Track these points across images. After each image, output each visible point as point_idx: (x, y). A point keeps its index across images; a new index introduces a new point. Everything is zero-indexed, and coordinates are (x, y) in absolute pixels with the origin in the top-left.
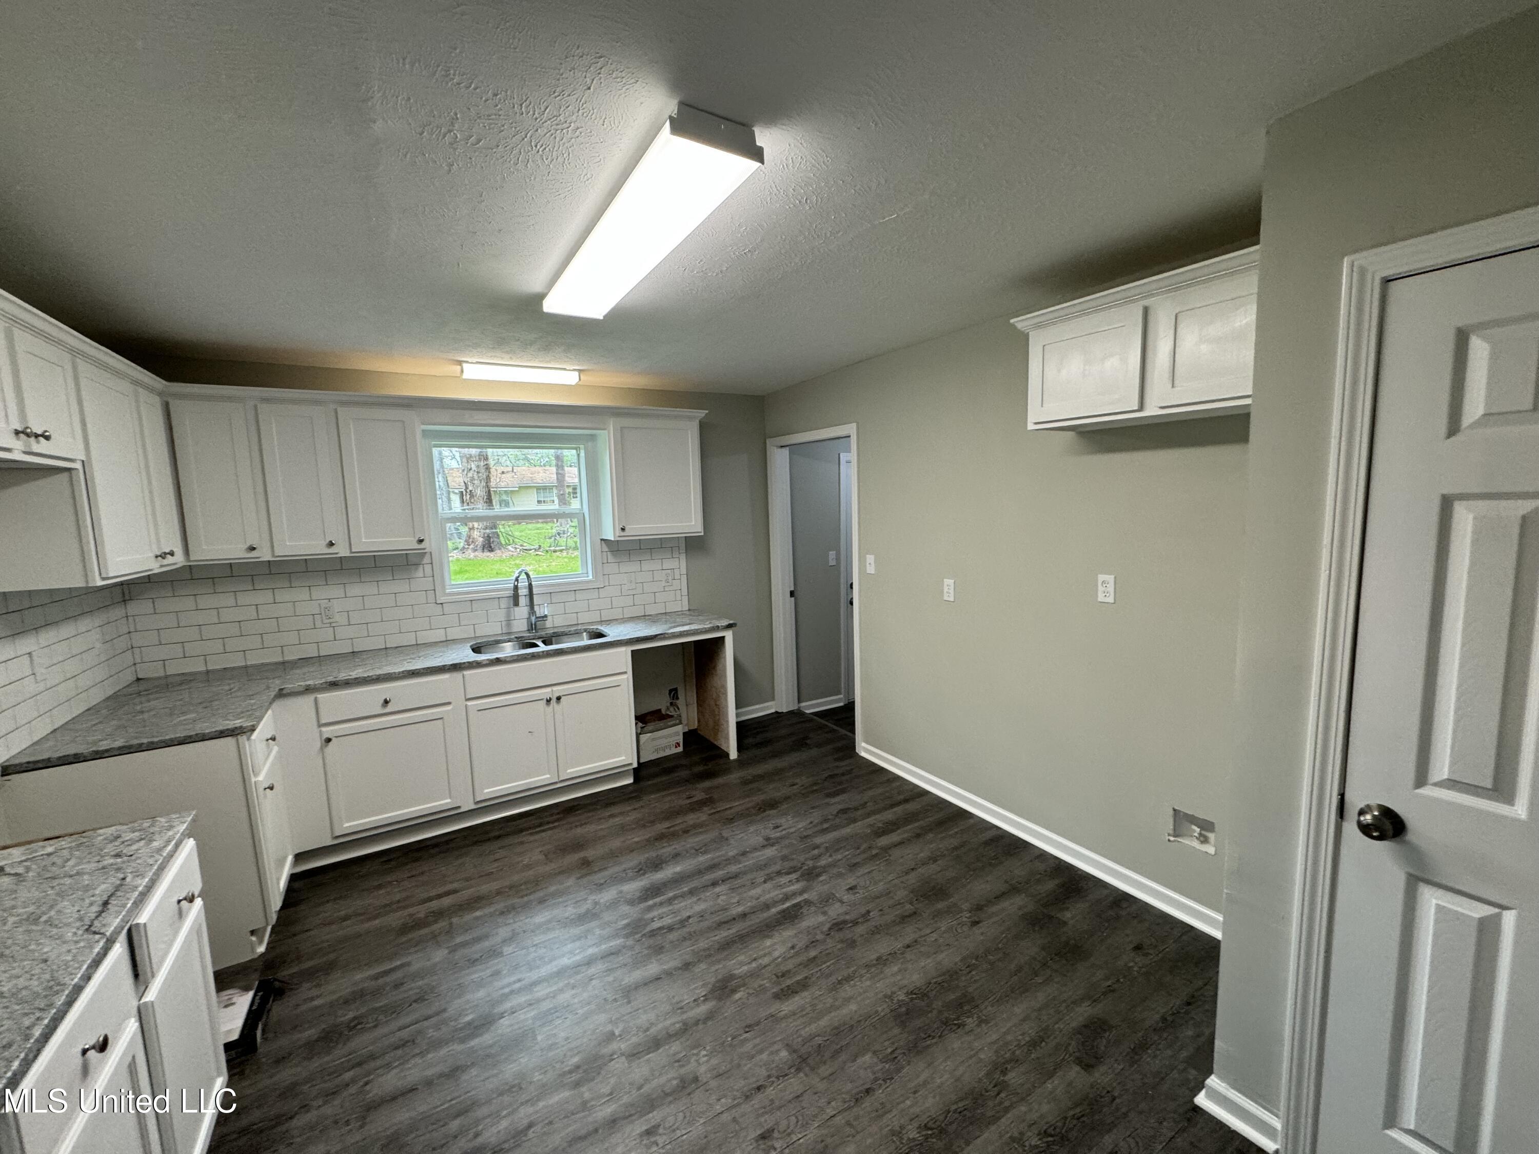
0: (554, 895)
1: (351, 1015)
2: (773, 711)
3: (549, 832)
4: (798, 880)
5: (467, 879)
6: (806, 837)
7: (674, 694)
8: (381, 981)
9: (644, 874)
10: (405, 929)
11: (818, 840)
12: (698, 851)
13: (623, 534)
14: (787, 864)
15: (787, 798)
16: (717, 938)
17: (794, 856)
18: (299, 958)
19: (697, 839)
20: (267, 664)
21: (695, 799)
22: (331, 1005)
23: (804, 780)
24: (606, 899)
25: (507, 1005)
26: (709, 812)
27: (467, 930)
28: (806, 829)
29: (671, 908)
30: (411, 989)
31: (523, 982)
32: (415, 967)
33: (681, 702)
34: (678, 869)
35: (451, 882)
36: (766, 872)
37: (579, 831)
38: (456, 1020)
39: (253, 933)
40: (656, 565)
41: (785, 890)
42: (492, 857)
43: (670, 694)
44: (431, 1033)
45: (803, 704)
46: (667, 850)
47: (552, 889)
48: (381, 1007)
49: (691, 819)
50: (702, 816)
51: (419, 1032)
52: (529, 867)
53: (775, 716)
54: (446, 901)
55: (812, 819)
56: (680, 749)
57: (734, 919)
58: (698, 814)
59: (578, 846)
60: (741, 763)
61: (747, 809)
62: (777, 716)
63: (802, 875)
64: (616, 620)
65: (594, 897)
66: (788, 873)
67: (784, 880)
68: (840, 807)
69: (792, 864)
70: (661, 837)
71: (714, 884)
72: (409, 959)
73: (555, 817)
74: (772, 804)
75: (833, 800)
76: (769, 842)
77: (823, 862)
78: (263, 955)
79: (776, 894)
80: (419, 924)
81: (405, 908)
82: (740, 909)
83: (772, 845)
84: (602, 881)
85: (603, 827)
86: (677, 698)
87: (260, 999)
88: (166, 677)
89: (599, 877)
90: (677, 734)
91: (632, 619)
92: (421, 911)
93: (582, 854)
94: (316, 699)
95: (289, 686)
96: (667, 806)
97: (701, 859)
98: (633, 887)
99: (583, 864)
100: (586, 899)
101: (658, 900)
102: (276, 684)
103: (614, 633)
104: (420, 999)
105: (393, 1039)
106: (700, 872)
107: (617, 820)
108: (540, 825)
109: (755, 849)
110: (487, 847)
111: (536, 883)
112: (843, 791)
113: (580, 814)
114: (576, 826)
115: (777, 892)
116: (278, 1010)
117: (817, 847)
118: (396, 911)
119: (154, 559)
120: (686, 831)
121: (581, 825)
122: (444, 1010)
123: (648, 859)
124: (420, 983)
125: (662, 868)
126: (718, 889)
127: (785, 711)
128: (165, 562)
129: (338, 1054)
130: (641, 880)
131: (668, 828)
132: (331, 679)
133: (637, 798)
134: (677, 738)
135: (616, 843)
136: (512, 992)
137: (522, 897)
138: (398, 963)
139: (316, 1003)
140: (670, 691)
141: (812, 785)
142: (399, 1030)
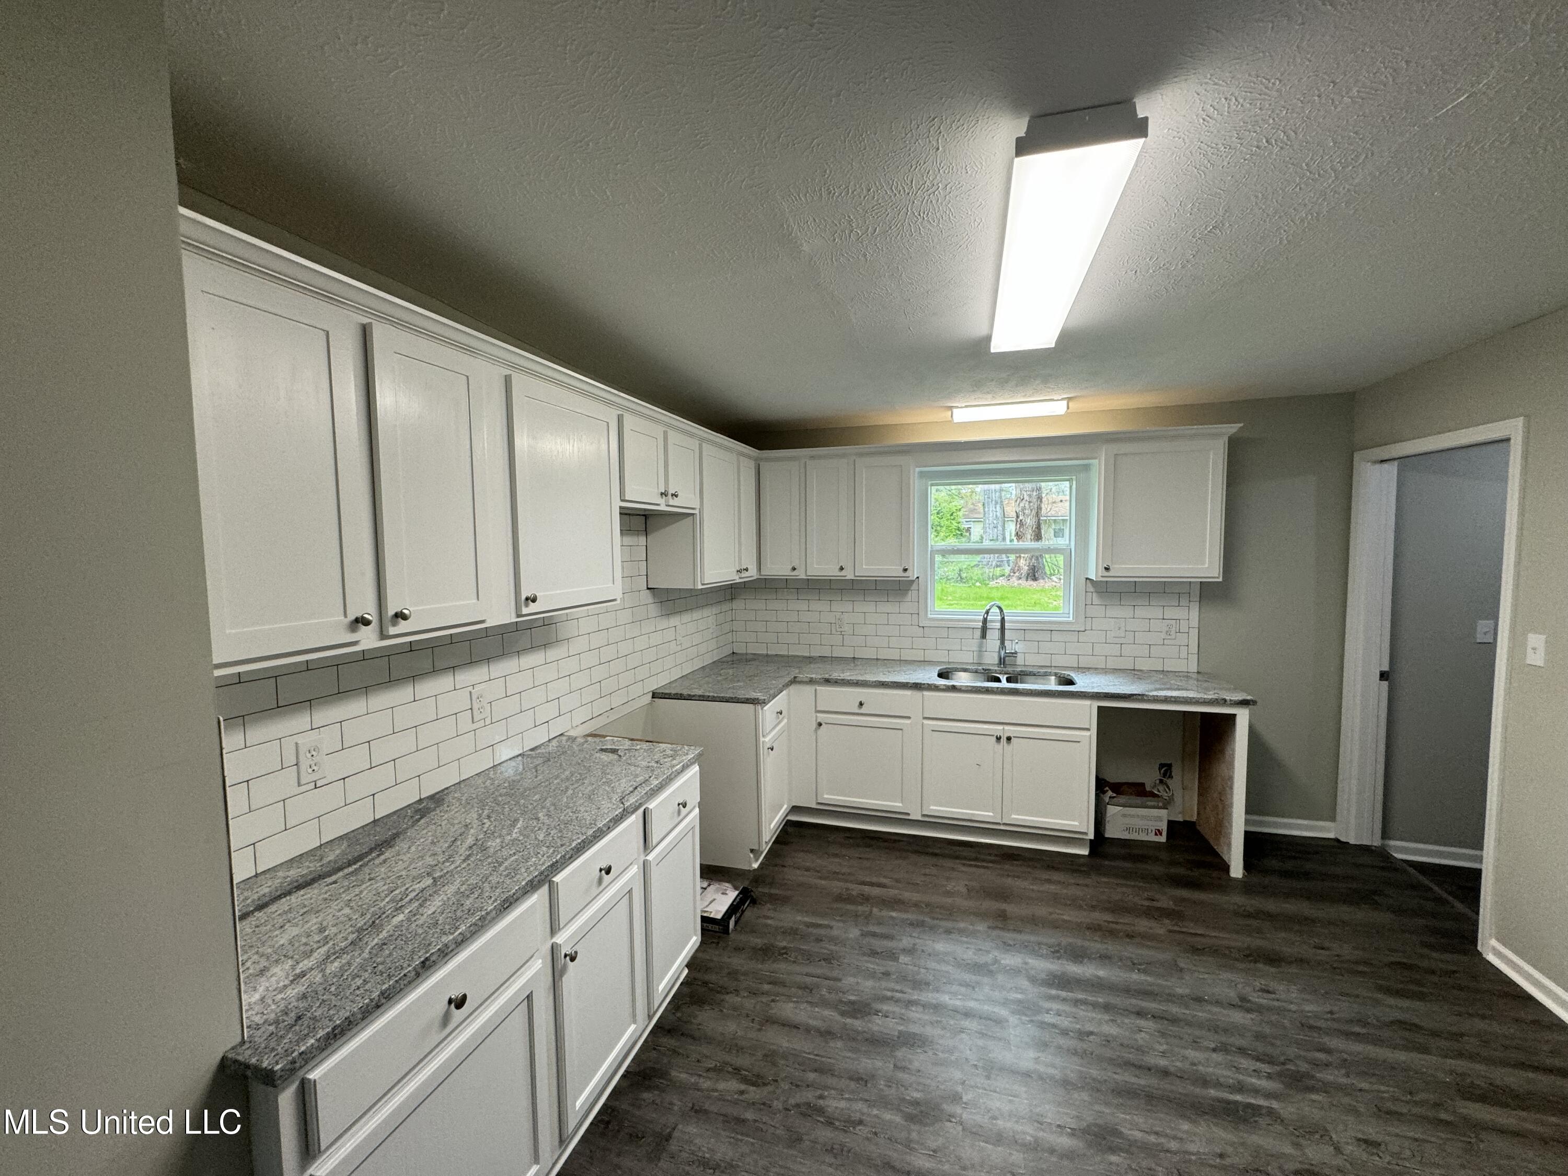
0: (961, 932)
1: (784, 944)
2: (1331, 835)
3: (982, 871)
4: (1269, 1077)
5: (897, 881)
6: (1311, 1027)
7: (1166, 770)
8: (810, 930)
9: (1059, 958)
10: (840, 898)
11: (1334, 1042)
12: (1134, 965)
13: (1106, 574)
14: (1260, 1047)
15: (1301, 961)
16: (1116, 1076)
17: (1278, 1043)
18: (771, 884)
19: (1140, 951)
20: (798, 656)
21: (1155, 904)
22: (777, 928)
23: (1347, 951)
24: (1007, 962)
25: (885, 1007)
26: (1170, 927)
27: (881, 924)
28: (1316, 1017)
29: (1074, 1010)
30: (825, 948)
31: (905, 996)
32: (835, 932)
33: (1175, 783)
34: (1101, 973)
35: (885, 877)
36: (1224, 1039)
37: (1009, 881)
38: (844, 993)
39: (752, 851)
40: (1156, 612)
41: (1241, 1077)
42: (923, 871)
43: (1160, 769)
44: (824, 992)
45: (1392, 843)
46: (1096, 945)
47: (962, 925)
48: (803, 950)
49: (1143, 925)
50: (1159, 928)
51: (818, 986)
52: (949, 894)
53: (1333, 843)
54: (876, 891)
55: (1336, 1009)
56: (1163, 839)
57: (1149, 1069)
58: (1153, 924)
59: (1003, 895)
60: (1245, 887)
61: (1228, 948)
62: (1338, 845)
63: (1280, 1075)
64: (1096, 669)
65: (996, 954)
66: (1258, 1059)
67: (1245, 1063)
68: (1398, 1015)
69: (1270, 1050)
70: (1094, 928)
71: (1140, 1014)
72: (833, 923)
73: (993, 858)
74: (1273, 959)
75: (1391, 1001)
76: (1243, 1004)
77: (1328, 1076)
78: (755, 870)
79: (1227, 1075)
80: (848, 899)
81: (846, 881)
82: (1163, 1062)
83: (1249, 1011)
84: (1011, 943)
85: (1035, 887)
86: (1171, 777)
87: (740, 899)
88: (746, 654)
89: (1009, 936)
90: (1159, 819)
91: (1115, 671)
92: (856, 889)
93: (1004, 906)
94: (816, 690)
95: (801, 676)
96: (1117, 897)
97: (1135, 976)
98: (1043, 965)
99: (1000, 916)
100: (988, 952)
101: (1063, 994)
102: (794, 672)
103: (1083, 683)
104: (828, 959)
105: (799, 979)
106: (1127, 991)
107: (1053, 888)
108: (976, 859)
109: (1218, 1003)
110: (923, 859)
111: (950, 913)
112: (1421, 997)
113: (1017, 865)
114: (1008, 876)
115: (1229, 1073)
116: (750, 913)
117: (1328, 1051)
118: (839, 880)
119: (735, 572)
120: (1130, 936)
121: (1014, 876)
122: (840, 980)
123: (1070, 944)
124: (833, 948)
125: (1081, 962)
126: (1142, 1023)
127: (1352, 842)
128: (743, 575)
129: (766, 967)
130: (1052, 963)
131: (1109, 922)
132: (827, 676)
133: (1087, 874)
134: (1159, 824)
135: (1041, 911)
136: (892, 998)
137: (934, 918)
138: (826, 922)
139: (769, 922)
140: (1162, 766)
141: (1357, 963)
142: (806, 975)
